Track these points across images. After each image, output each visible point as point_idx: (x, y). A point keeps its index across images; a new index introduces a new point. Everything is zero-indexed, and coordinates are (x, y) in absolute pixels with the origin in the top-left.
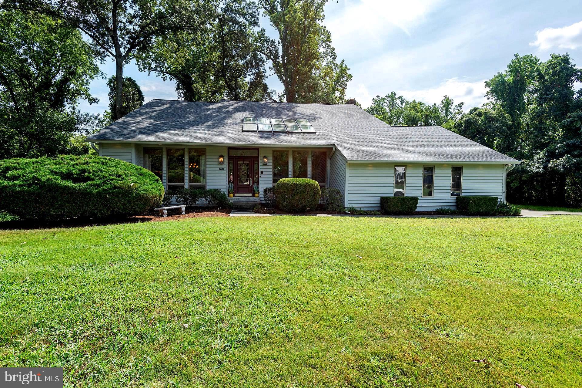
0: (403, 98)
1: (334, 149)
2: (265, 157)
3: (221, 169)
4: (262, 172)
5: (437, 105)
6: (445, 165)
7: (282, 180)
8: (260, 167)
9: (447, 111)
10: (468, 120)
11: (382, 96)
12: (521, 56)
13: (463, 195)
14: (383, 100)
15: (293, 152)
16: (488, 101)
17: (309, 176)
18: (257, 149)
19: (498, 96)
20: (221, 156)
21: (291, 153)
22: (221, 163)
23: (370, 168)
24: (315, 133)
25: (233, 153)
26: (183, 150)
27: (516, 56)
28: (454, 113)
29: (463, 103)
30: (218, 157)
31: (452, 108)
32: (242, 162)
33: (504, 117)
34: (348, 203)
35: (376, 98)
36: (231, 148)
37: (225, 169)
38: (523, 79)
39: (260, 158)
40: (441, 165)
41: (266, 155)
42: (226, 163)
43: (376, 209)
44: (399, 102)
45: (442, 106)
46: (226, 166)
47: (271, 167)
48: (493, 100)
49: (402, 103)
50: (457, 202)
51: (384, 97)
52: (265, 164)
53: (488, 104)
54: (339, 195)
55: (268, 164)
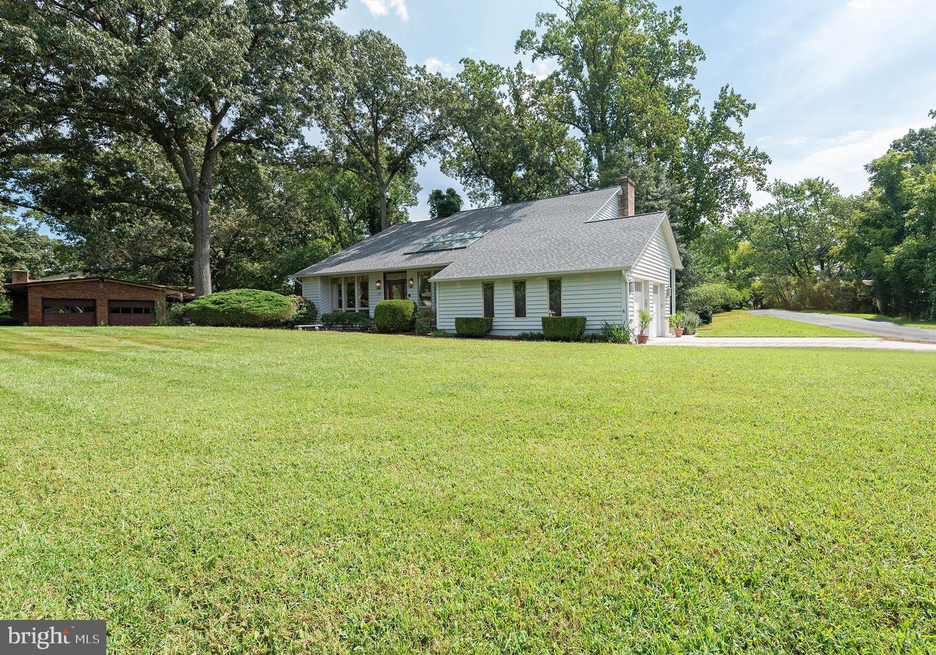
2: (411, 279)
3: (379, 294)
4: (409, 295)
6: (539, 278)
8: (408, 290)
18: (404, 272)
20: (379, 282)
22: (379, 288)
23: (458, 287)
24: (466, 247)
25: (389, 278)
30: (376, 282)
32: (395, 285)
34: (440, 325)
36: (386, 273)
37: (382, 294)
39: (408, 281)
41: (412, 277)
42: (383, 288)
46: (382, 290)
47: (416, 289)
52: (411, 286)
55: (414, 286)
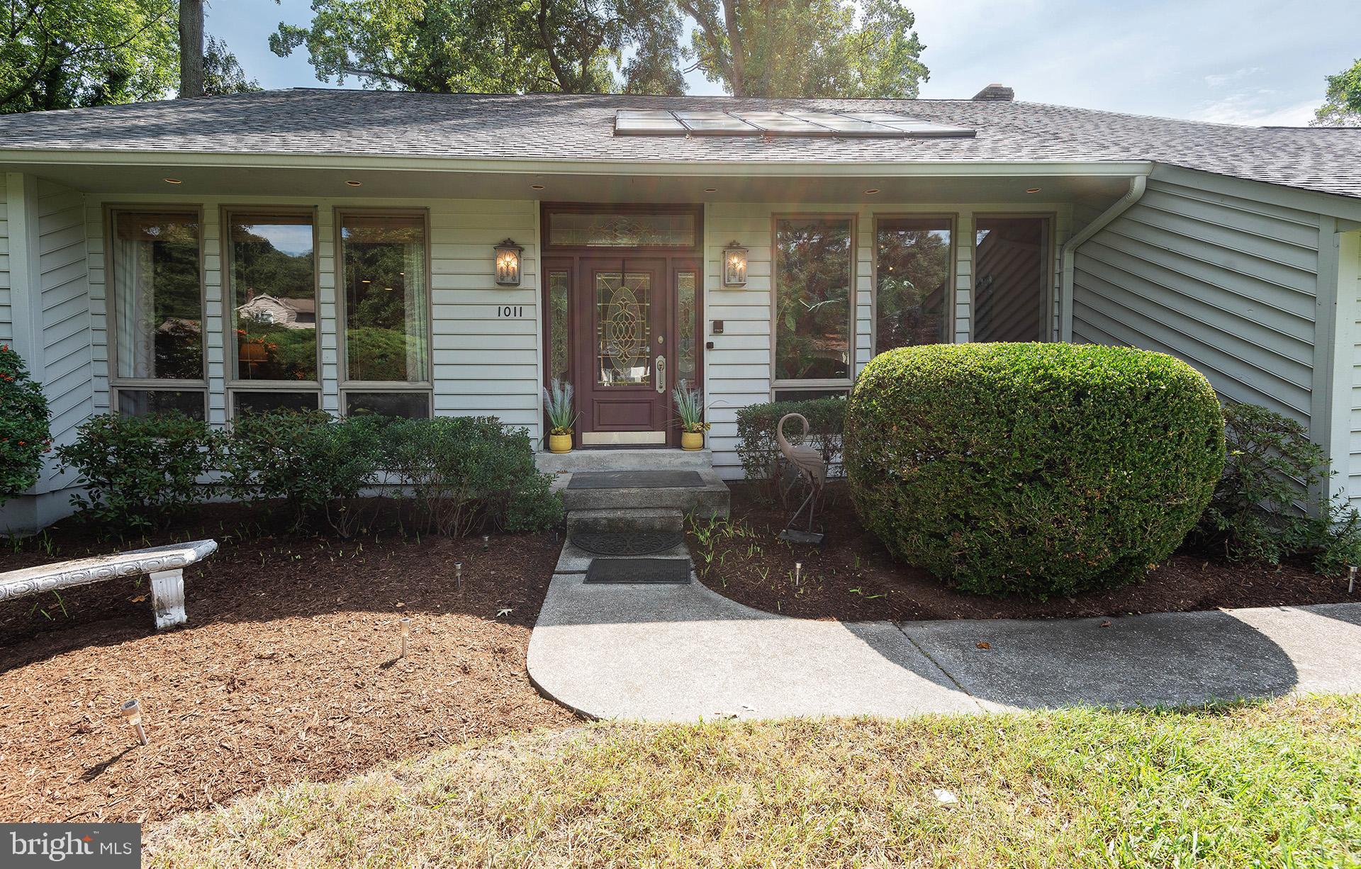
1: (1140, 183)
2: (732, 248)
4: (718, 326)
7: (924, 353)
8: (708, 299)
20: (508, 246)
21: (865, 223)
22: (507, 282)
26: (311, 215)
30: (489, 251)
32: (615, 275)
36: (557, 208)
37: (528, 312)
41: (741, 238)
42: (534, 282)
46: (531, 296)
47: (765, 299)
52: (733, 283)
55: (751, 284)
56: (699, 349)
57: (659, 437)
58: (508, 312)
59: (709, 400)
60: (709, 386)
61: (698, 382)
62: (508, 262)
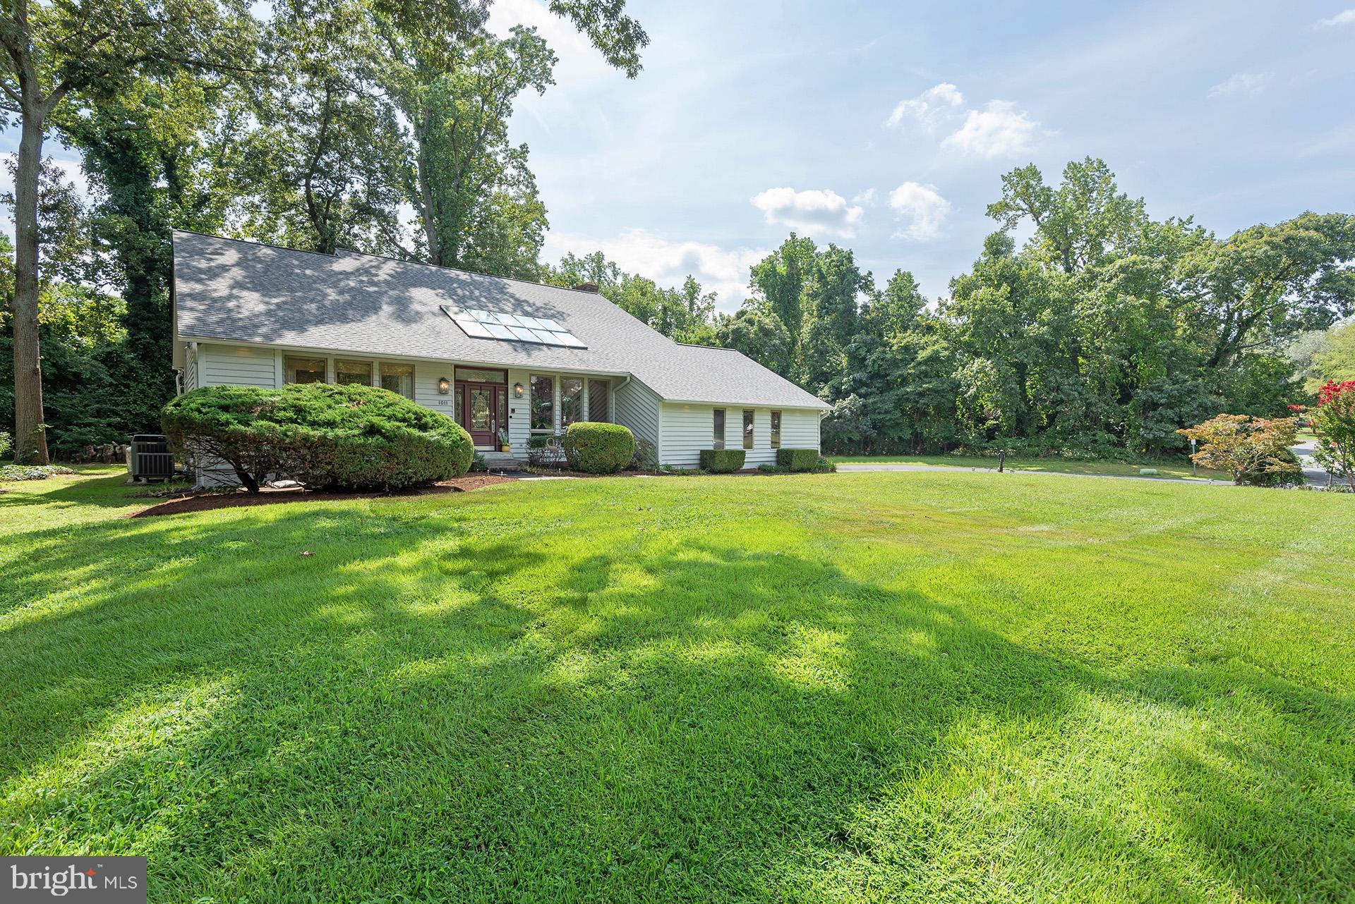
0: (617, 266)
1: (628, 379)
2: (517, 385)
4: (513, 410)
5: (676, 290)
6: (765, 409)
7: (575, 425)
8: (510, 401)
9: (692, 303)
10: (737, 329)
11: (580, 256)
12: (799, 237)
13: (782, 447)
14: (582, 264)
15: (561, 378)
16: (750, 297)
17: (586, 418)
18: (503, 371)
19: (767, 292)
20: (443, 380)
21: (558, 379)
22: (442, 392)
23: (686, 411)
24: (586, 349)
25: (463, 374)
26: (370, 365)
27: (793, 236)
28: (702, 307)
29: (715, 294)
30: (436, 381)
31: (700, 297)
32: (478, 392)
33: (781, 331)
34: (663, 460)
35: (568, 257)
36: (460, 368)
37: (450, 403)
38: (798, 274)
39: (510, 386)
40: (761, 409)
41: (521, 382)
42: (452, 393)
43: (694, 467)
44: (609, 272)
45: (684, 292)
46: (451, 398)
47: (528, 402)
48: (761, 296)
49: (615, 275)
50: (777, 457)
51: (583, 259)
52: (518, 397)
53: (751, 301)
54: (649, 447)
55: (525, 397)
56: (507, 418)
57: (492, 448)
58: (442, 403)
59: (510, 436)
60: (510, 431)
61: (507, 429)
62: (444, 385)
